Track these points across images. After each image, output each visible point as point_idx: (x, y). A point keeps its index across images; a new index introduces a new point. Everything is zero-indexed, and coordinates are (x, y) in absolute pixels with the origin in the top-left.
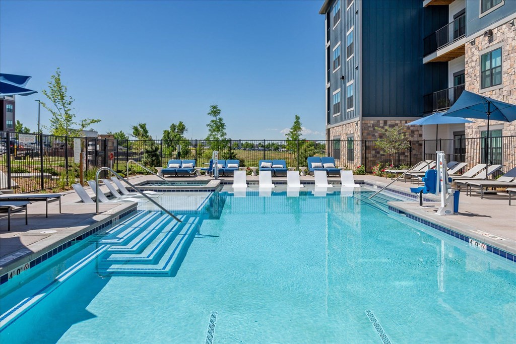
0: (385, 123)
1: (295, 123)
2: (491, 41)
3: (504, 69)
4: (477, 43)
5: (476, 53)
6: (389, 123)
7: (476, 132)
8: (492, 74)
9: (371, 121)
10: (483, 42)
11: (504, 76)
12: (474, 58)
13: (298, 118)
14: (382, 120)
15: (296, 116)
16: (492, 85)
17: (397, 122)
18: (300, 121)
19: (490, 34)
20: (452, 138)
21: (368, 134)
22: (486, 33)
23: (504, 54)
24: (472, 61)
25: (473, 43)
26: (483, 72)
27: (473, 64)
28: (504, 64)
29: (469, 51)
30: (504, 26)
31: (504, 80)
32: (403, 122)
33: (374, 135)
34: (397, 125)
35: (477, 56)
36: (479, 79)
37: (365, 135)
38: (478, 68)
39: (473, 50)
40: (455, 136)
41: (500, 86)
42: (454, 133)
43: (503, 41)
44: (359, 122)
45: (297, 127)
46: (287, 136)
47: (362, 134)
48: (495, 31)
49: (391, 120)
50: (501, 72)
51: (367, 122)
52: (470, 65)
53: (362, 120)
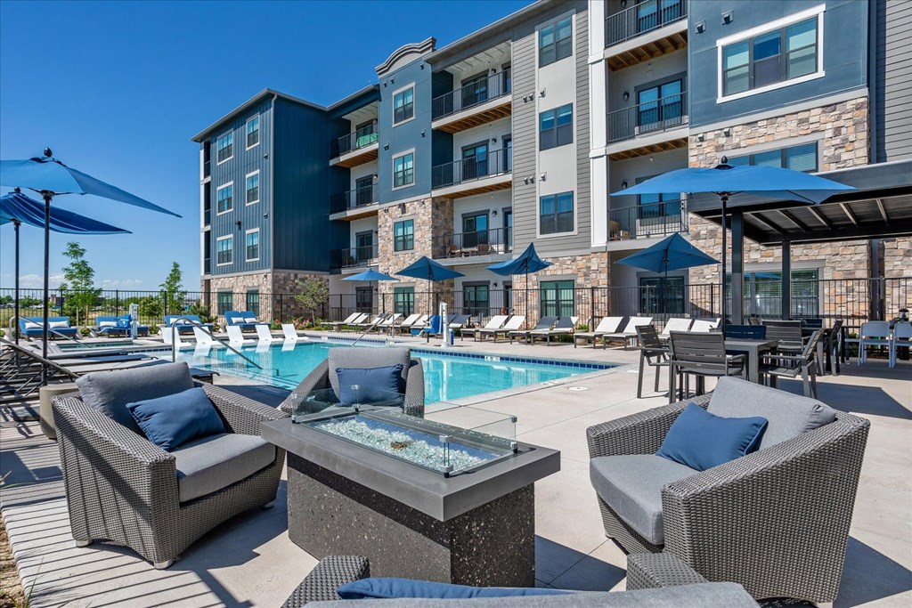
0: (296, 276)
1: (173, 271)
2: (404, 212)
3: (416, 237)
4: (390, 212)
5: (389, 219)
6: (299, 276)
7: (390, 289)
8: (404, 240)
9: (282, 274)
10: (396, 212)
11: (416, 244)
12: (388, 224)
13: (176, 265)
14: (292, 273)
15: (174, 263)
16: (404, 249)
17: (307, 276)
18: (180, 269)
19: (403, 207)
20: (355, 293)
21: (279, 287)
22: (400, 205)
23: (416, 226)
24: (386, 226)
25: (386, 211)
26: (396, 238)
27: (387, 229)
28: (416, 234)
29: (382, 218)
30: (415, 203)
31: (415, 246)
32: (313, 276)
33: (284, 289)
34: (306, 278)
35: (390, 222)
36: (392, 243)
37: (276, 288)
38: (392, 233)
39: (387, 217)
40: (357, 291)
41: (412, 251)
42: (357, 288)
43: (414, 214)
44: (270, 275)
45: (175, 275)
46: (162, 288)
47: (273, 286)
48: (408, 205)
49: (301, 274)
50: (413, 239)
51: (278, 274)
52: (383, 229)
53: (274, 272)
